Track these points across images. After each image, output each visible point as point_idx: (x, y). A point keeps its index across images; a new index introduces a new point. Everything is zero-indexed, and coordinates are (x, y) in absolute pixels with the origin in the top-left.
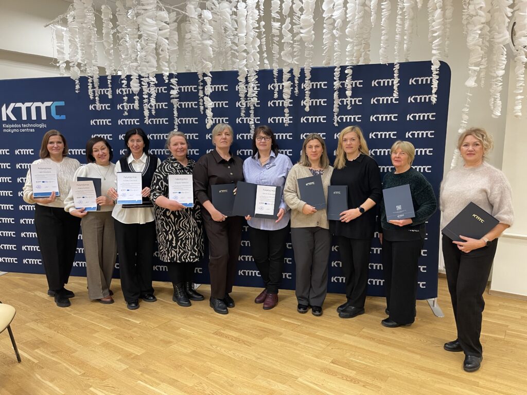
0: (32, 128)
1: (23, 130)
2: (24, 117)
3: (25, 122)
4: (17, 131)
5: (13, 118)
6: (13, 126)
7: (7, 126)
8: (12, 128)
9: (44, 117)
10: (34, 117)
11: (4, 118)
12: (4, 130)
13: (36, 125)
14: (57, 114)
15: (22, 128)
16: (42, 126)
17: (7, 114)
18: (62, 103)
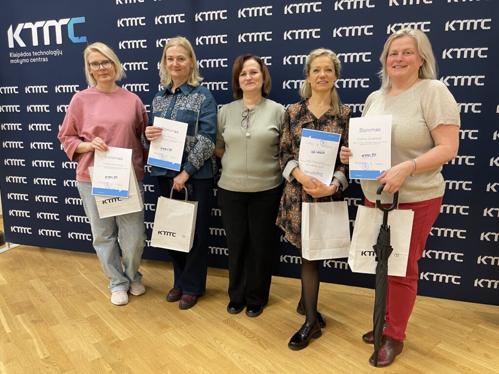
0: (45, 56)
1: (34, 60)
2: (35, 43)
3: (36, 49)
4: (27, 61)
5: (22, 44)
6: (21, 55)
7: (15, 55)
8: (21, 58)
9: (59, 41)
10: (47, 42)
11: (11, 45)
12: (12, 61)
13: (49, 53)
14: (75, 36)
15: (33, 57)
16: (57, 53)
17: (14, 39)
18: (81, 20)
